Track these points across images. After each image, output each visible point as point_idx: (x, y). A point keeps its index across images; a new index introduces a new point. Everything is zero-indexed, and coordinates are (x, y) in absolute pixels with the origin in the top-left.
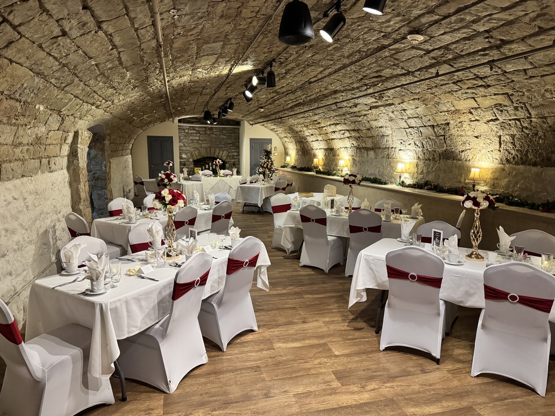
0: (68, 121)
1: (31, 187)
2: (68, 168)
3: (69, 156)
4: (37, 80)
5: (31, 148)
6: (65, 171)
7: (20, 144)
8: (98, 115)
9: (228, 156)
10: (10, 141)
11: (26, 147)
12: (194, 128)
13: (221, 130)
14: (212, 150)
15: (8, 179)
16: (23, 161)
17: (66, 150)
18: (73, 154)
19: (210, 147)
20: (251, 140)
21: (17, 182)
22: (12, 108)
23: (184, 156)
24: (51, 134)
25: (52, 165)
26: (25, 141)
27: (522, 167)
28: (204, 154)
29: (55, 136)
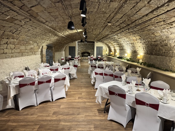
0: (39, 44)
1: (30, 58)
2: (41, 54)
3: (41, 52)
4: (28, 37)
5: (30, 50)
6: (40, 55)
7: (27, 49)
8: (48, 42)
9: (91, 51)
10: (24, 49)
11: (28, 50)
12: (82, 44)
13: (89, 44)
14: (87, 50)
15: (24, 56)
16: (28, 53)
17: (40, 50)
18: (42, 51)
19: (86, 49)
20: (97, 47)
21: (26, 57)
22: (24, 43)
23: (79, 52)
24: (35, 47)
25: (36, 53)
26: (28, 49)
27: (147, 55)
28: (84, 51)
29: (36, 47)
